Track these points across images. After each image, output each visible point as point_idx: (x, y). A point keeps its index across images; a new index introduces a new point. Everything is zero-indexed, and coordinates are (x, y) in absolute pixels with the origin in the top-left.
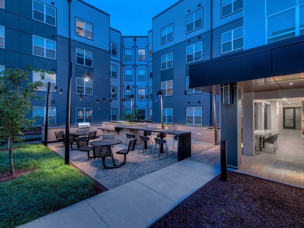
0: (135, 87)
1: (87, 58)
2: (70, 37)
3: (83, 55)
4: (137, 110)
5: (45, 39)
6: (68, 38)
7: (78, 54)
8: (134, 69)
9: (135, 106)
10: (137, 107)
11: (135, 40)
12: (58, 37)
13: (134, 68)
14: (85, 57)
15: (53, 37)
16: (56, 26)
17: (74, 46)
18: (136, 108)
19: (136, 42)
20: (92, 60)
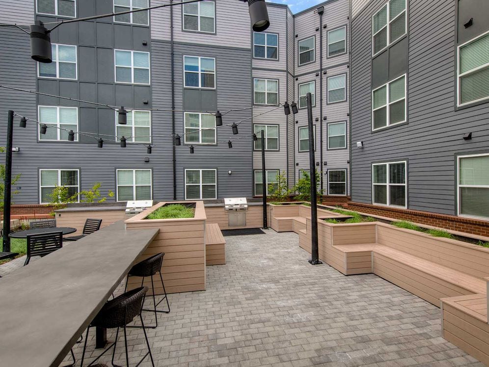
0: (321, 121)
1: (204, 71)
2: (172, 38)
3: (196, 68)
4: (327, 172)
5: (132, 52)
6: (170, 40)
7: (187, 67)
8: (318, 79)
9: (322, 163)
10: (326, 164)
11: (321, 13)
12: (152, 43)
13: (319, 76)
14: (202, 71)
15: (145, 44)
16: (148, 25)
17: (181, 53)
18: (323, 166)
19: (323, 18)
20: (215, 73)
